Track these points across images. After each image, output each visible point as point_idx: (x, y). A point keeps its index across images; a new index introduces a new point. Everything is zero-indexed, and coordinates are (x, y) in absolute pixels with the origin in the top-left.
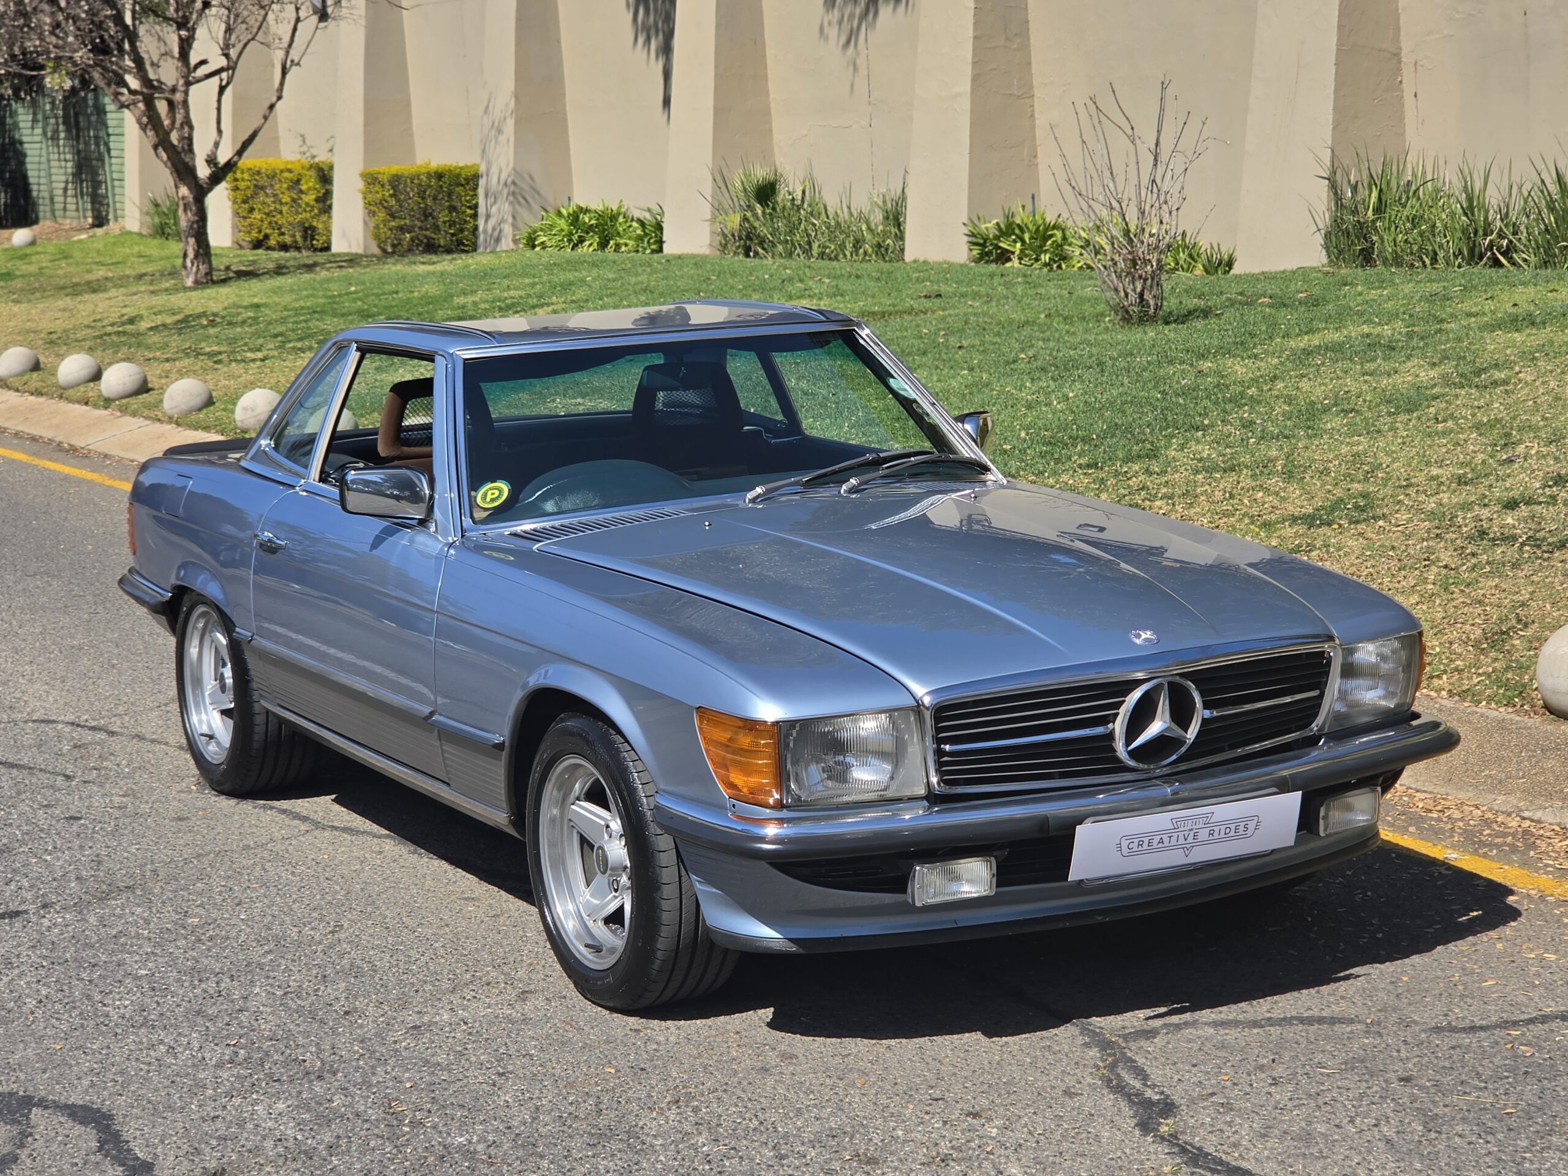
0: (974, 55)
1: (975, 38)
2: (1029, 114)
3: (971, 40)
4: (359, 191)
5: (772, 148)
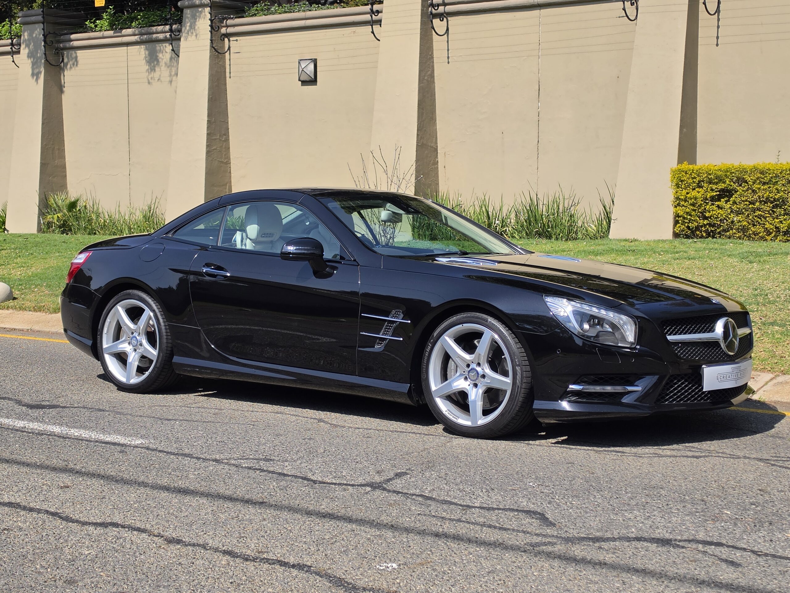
0: (207, 142)
1: (208, 134)
2: (229, 171)
3: (206, 135)
5: (66, 184)
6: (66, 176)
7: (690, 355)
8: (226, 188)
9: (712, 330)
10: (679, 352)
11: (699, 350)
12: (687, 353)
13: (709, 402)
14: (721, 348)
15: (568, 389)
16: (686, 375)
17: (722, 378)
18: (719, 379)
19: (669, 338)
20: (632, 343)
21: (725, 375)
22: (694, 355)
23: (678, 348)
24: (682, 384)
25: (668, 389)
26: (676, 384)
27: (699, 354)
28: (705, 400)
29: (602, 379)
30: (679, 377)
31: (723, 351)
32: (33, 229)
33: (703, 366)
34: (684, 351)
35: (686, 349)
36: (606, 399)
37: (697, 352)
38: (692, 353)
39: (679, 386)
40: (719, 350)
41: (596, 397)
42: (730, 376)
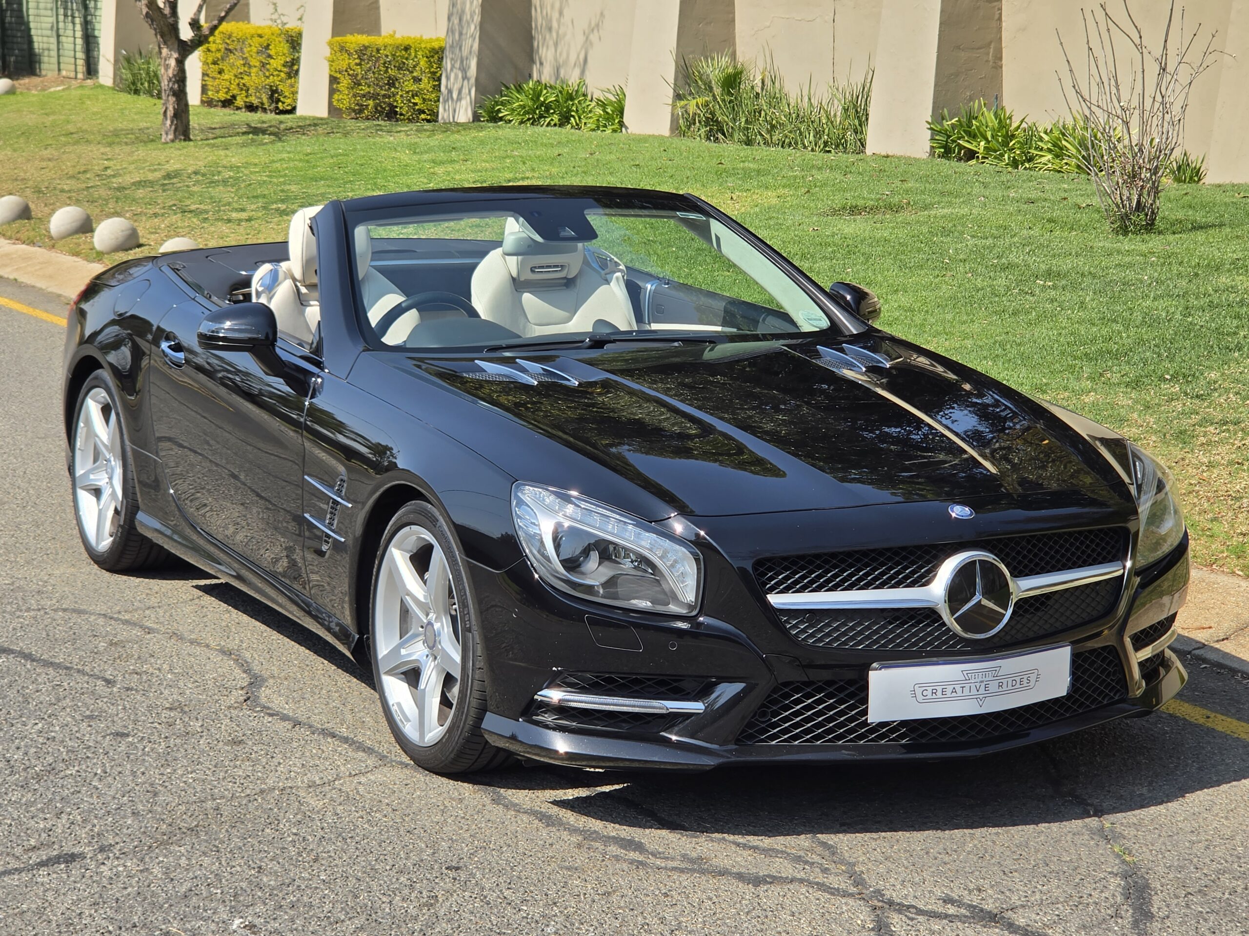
2: (997, 17)
4: (326, 58)
5: (734, 38)
6: (733, 20)
7: (836, 639)
8: (988, 54)
9: (923, 580)
10: (804, 631)
11: (868, 628)
12: (828, 635)
13: (903, 746)
14: (944, 624)
15: (536, 697)
16: (830, 683)
17: (929, 693)
18: (920, 698)
19: (775, 599)
20: (691, 607)
21: (939, 689)
22: (852, 638)
23: (802, 622)
24: (819, 702)
25: (776, 714)
26: (798, 702)
27: (868, 637)
28: (890, 740)
29: (610, 680)
30: (808, 688)
31: (949, 630)
32: (663, 128)
33: (875, 665)
34: (820, 630)
35: (828, 625)
36: (624, 725)
37: (860, 633)
38: (844, 634)
39: (809, 708)
40: (936, 629)
41: (598, 719)
42: (959, 690)
